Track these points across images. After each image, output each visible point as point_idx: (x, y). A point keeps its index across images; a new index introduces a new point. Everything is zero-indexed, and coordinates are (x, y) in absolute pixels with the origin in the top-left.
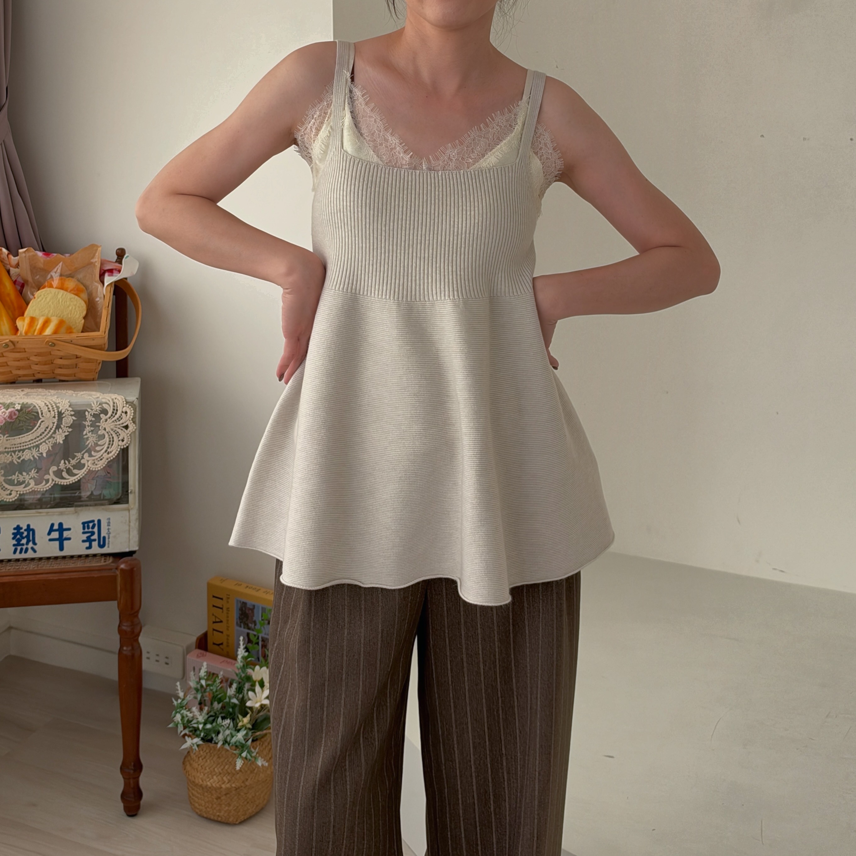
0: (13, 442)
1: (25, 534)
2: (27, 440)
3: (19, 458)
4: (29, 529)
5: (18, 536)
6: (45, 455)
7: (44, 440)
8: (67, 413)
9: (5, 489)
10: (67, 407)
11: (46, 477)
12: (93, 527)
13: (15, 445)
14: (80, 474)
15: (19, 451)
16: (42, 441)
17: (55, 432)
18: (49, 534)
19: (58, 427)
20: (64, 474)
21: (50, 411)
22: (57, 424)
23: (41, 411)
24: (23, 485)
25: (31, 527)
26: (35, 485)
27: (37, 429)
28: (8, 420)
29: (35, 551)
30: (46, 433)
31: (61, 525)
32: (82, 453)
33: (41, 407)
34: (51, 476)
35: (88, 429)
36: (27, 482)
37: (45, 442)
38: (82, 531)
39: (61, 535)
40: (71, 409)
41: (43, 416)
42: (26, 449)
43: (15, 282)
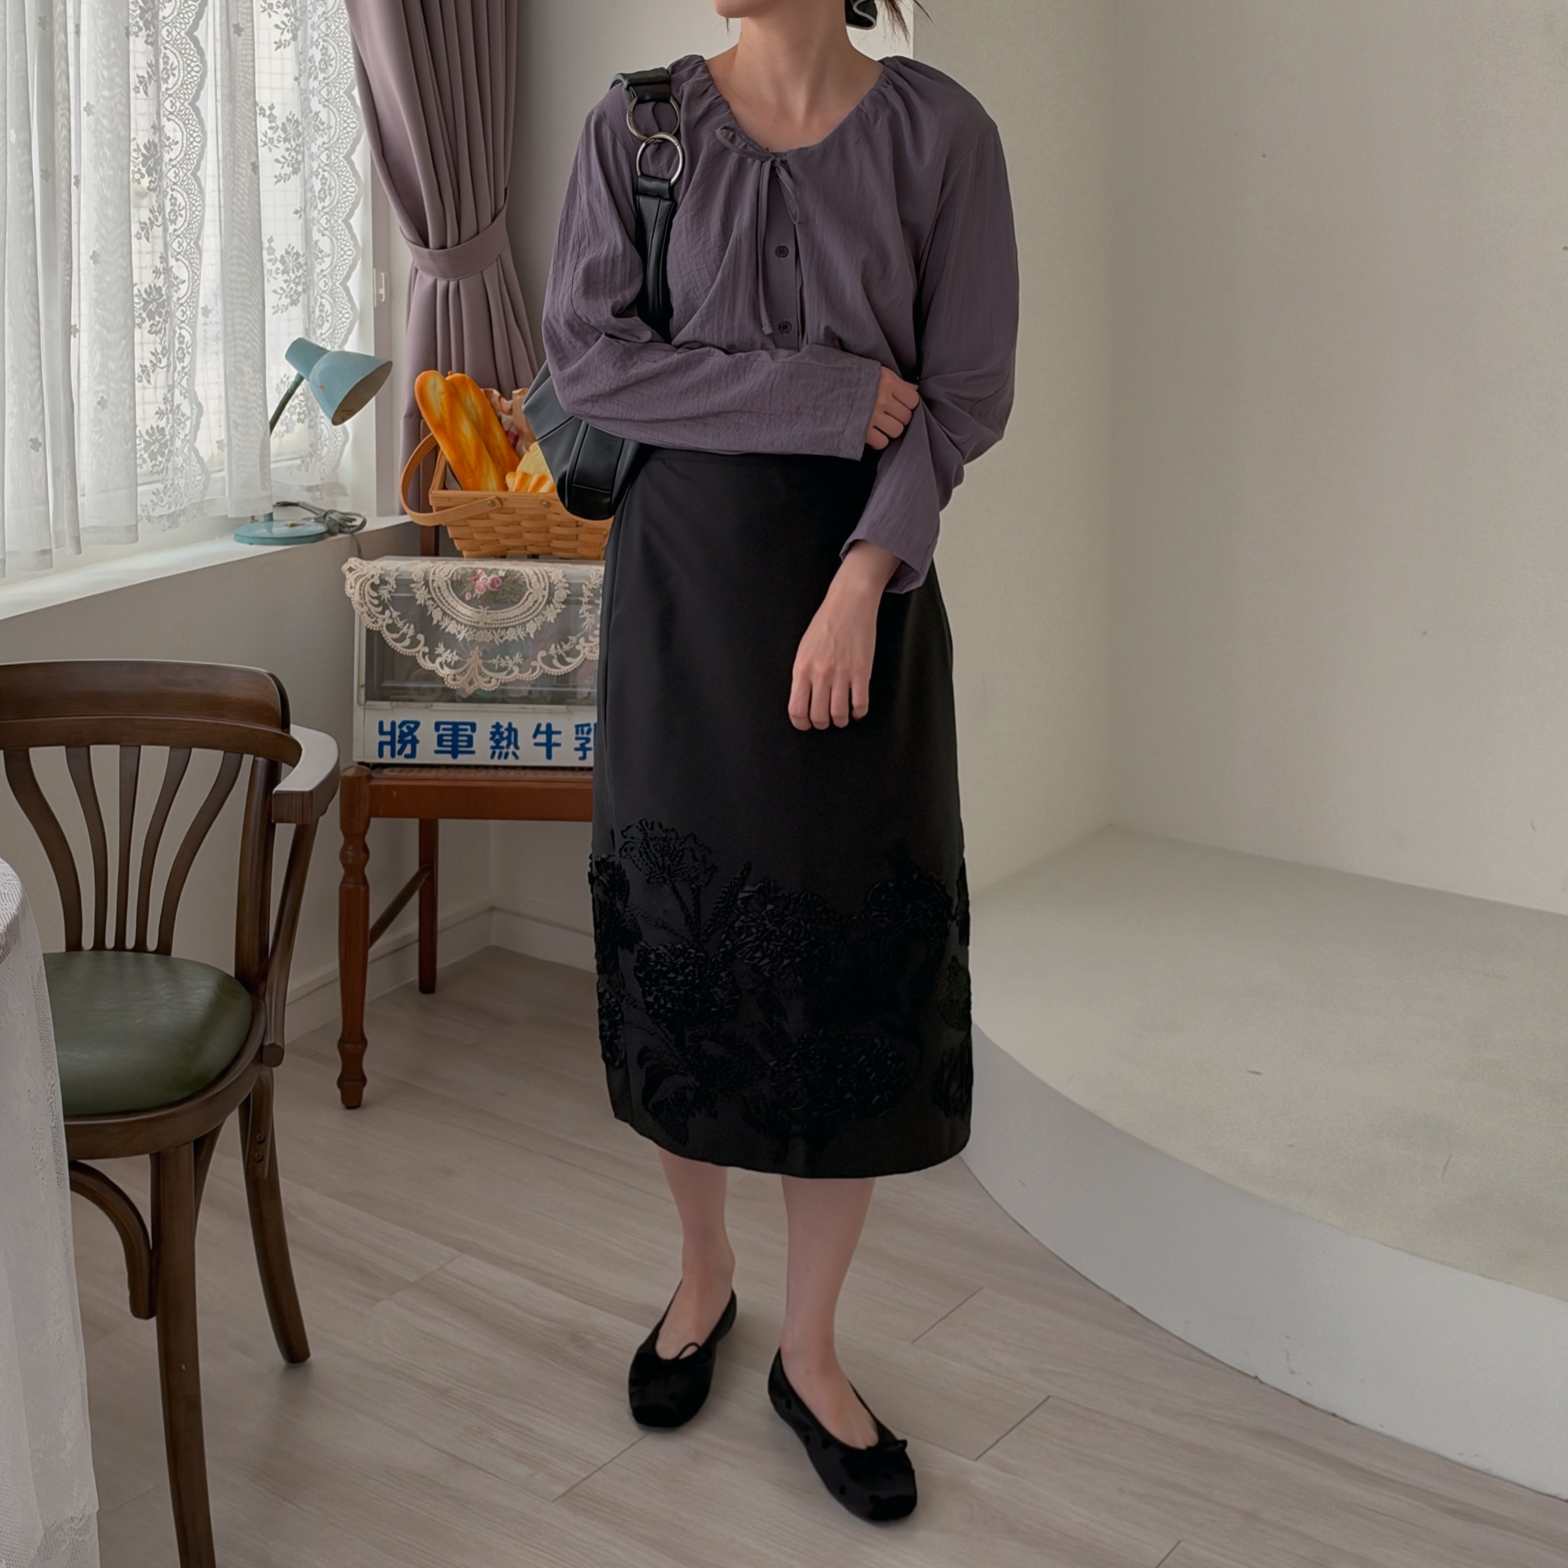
0: (495, 617)
1: (506, 734)
2: (512, 616)
3: (502, 637)
4: (510, 728)
5: (497, 737)
6: (532, 636)
7: (531, 617)
8: (560, 585)
9: (484, 676)
10: (560, 577)
11: (533, 664)
13: (497, 620)
14: (575, 662)
15: (502, 629)
16: (529, 618)
17: (544, 608)
18: (535, 736)
19: (549, 602)
20: (555, 662)
21: (539, 582)
22: (548, 600)
23: (530, 580)
24: (505, 673)
25: (513, 726)
26: (520, 673)
27: (524, 602)
28: (490, 588)
29: (516, 757)
30: (534, 608)
31: (549, 726)
32: (578, 636)
33: (530, 575)
34: (539, 663)
35: (584, 607)
36: (509, 669)
37: (532, 619)
38: (574, 735)
39: (549, 739)
40: (564, 580)
41: (531, 587)
42: (511, 626)
43: (507, 433)
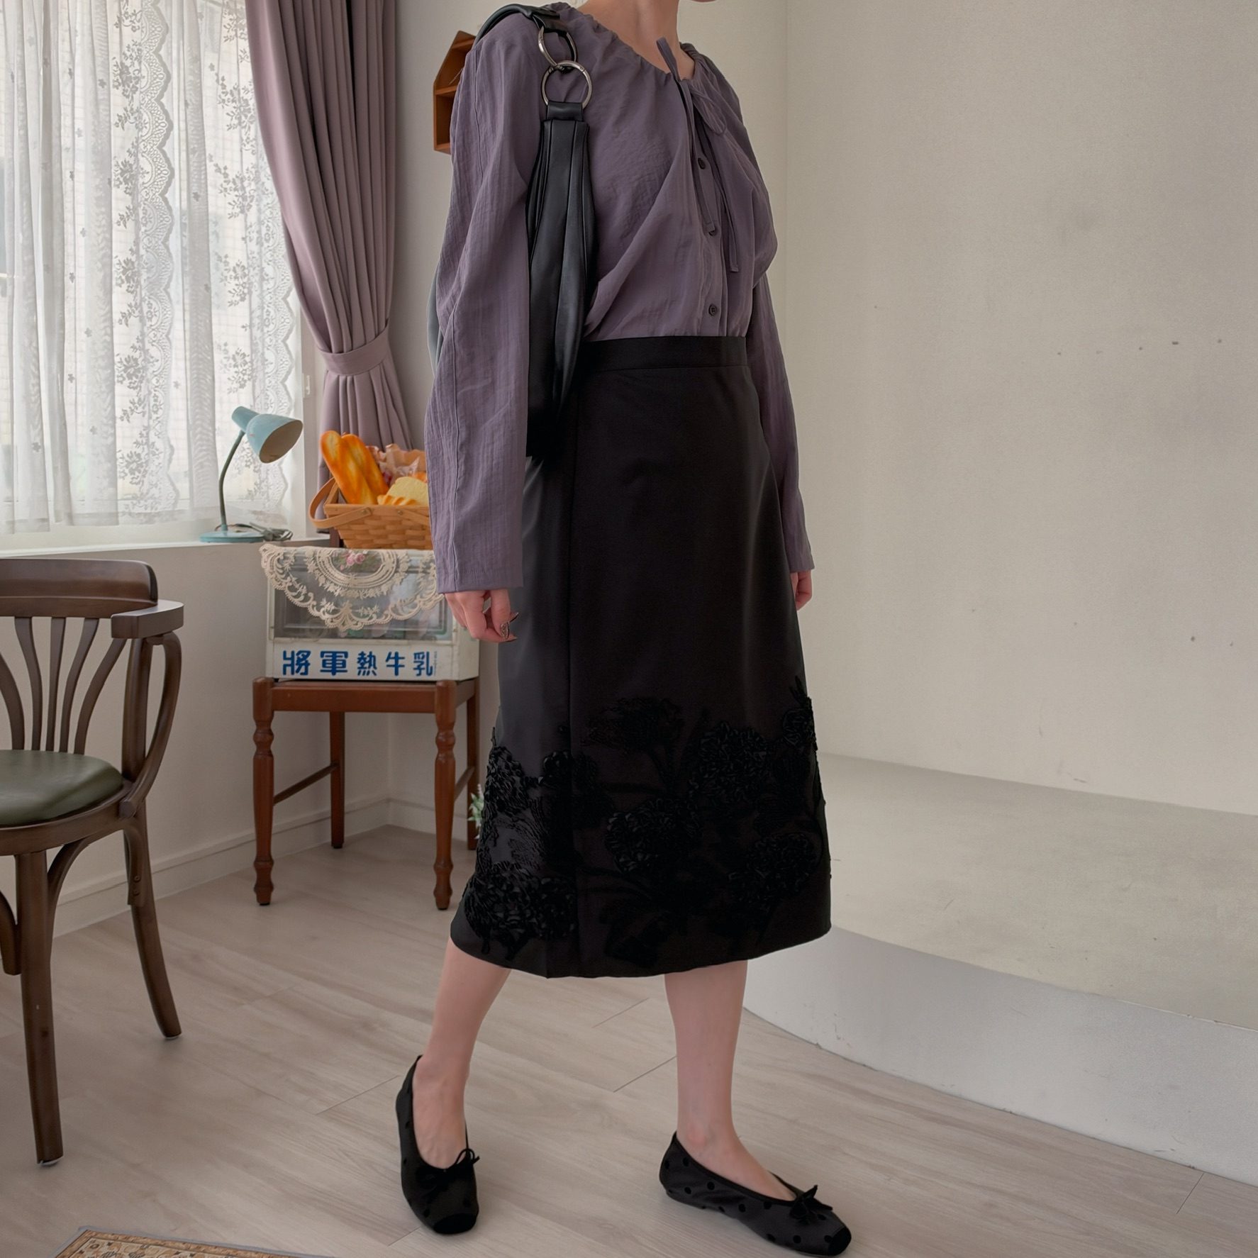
0: (360, 581)
1: (368, 659)
2: (372, 580)
3: (365, 595)
4: (371, 655)
5: (362, 661)
6: (385, 594)
8: (403, 560)
9: (353, 620)
10: (404, 555)
11: (386, 612)
12: (423, 657)
13: (362, 583)
14: (414, 612)
15: (365, 589)
16: (383, 582)
18: (387, 660)
19: (396, 572)
20: (400, 611)
21: (390, 559)
23: (384, 559)
24: (368, 618)
25: (373, 654)
26: (378, 618)
27: (380, 571)
28: (356, 563)
29: (375, 674)
30: (387, 575)
31: (397, 654)
32: (415, 594)
33: (384, 556)
34: (389, 612)
35: (420, 575)
36: (370, 616)
37: (385, 583)
38: (413, 660)
39: (397, 662)
41: (385, 562)
42: (371, 587)
